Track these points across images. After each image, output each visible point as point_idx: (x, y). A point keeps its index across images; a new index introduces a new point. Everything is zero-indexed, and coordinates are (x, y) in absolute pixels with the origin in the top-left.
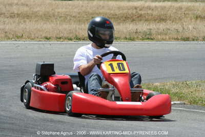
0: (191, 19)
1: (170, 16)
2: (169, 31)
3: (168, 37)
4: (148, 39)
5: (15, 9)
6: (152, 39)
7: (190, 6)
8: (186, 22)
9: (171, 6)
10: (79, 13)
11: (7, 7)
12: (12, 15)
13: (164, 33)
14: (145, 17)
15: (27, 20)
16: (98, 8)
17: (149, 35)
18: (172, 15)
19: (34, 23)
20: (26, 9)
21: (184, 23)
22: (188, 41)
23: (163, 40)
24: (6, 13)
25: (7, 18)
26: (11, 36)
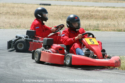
0: (123, 19)
1: (110, 17)
2: (109, 26)
3: (108, 29)
4: (97, 30)
5: (16, 10)
6: (99, 30)
7: (122, 11)
8: (120, 20)
9: (111, 10)
10: (55, 13)
11: (11, 9)
12: (14, 13)
13: (107, 26)
14: (95, 16)
15: (23, 17)
16: (66, 11)
17: (97, 27)
18: (111, 16)
19: (27, 18)
20: (22, 10)
21: (119, 21)
22: (121, 31)
23: (106, 30)
24: (10, 12)
25: (11, 15)
26: (13, 26)
